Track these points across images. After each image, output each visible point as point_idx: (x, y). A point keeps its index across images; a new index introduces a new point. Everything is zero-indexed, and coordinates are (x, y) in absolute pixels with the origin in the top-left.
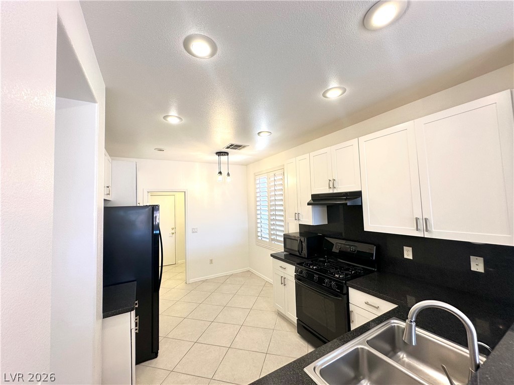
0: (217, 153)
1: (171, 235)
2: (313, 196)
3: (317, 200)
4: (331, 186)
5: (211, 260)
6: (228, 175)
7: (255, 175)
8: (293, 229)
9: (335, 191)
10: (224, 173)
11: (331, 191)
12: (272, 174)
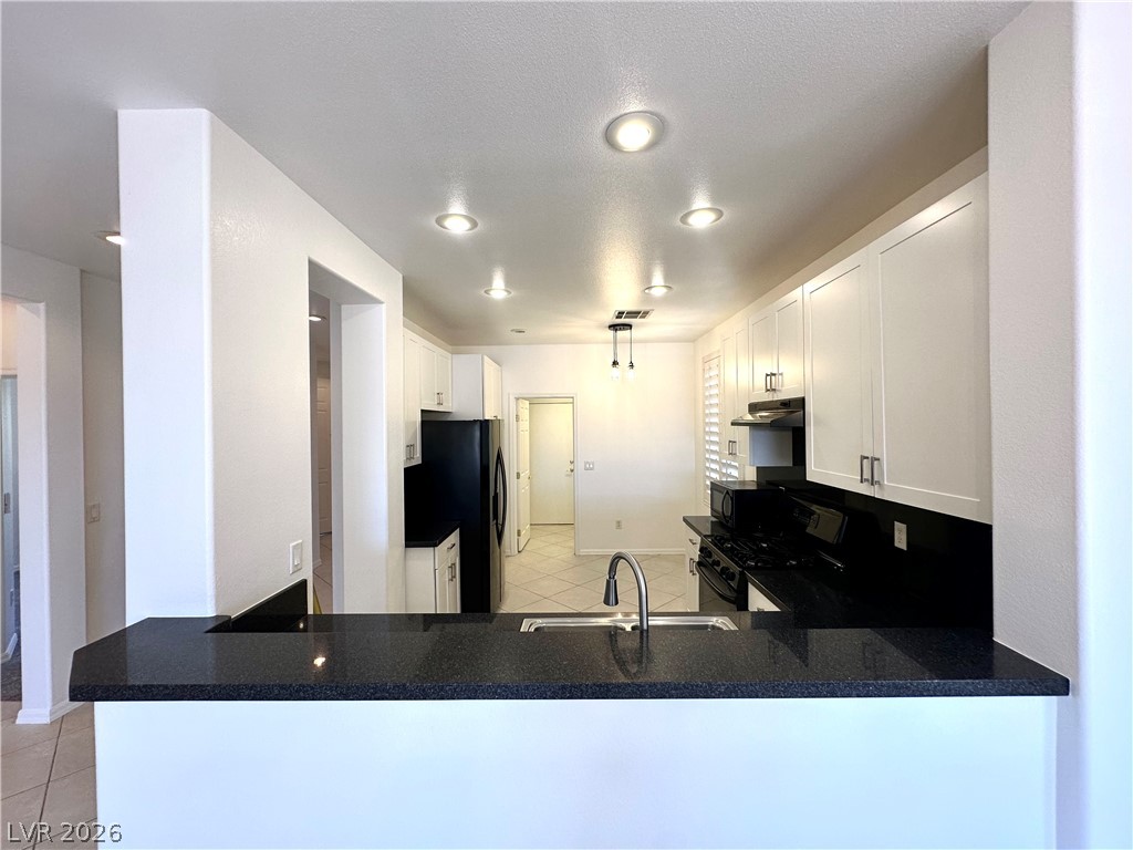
0: (610, 327)
1: (569, 473)
2: (751, 406)
5: (619, 522)
6: (632, 366)
7: (705, 361)
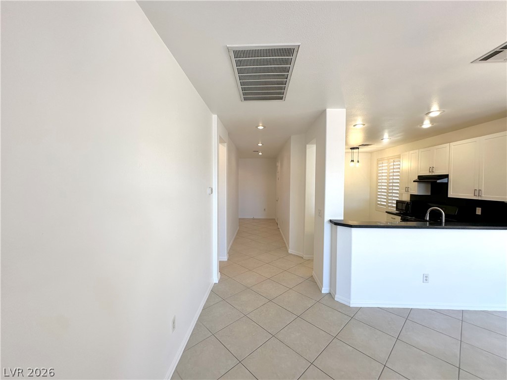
0: (351, 149)
2: (419, 177)
3: (421, 179)
4: (431, 171)
6: (358, 162)
7: (378, 160)
8: (406, 198)
9: (433, 174)
10: (356, 161)
11: (431, 174)
12: (392, 161)
